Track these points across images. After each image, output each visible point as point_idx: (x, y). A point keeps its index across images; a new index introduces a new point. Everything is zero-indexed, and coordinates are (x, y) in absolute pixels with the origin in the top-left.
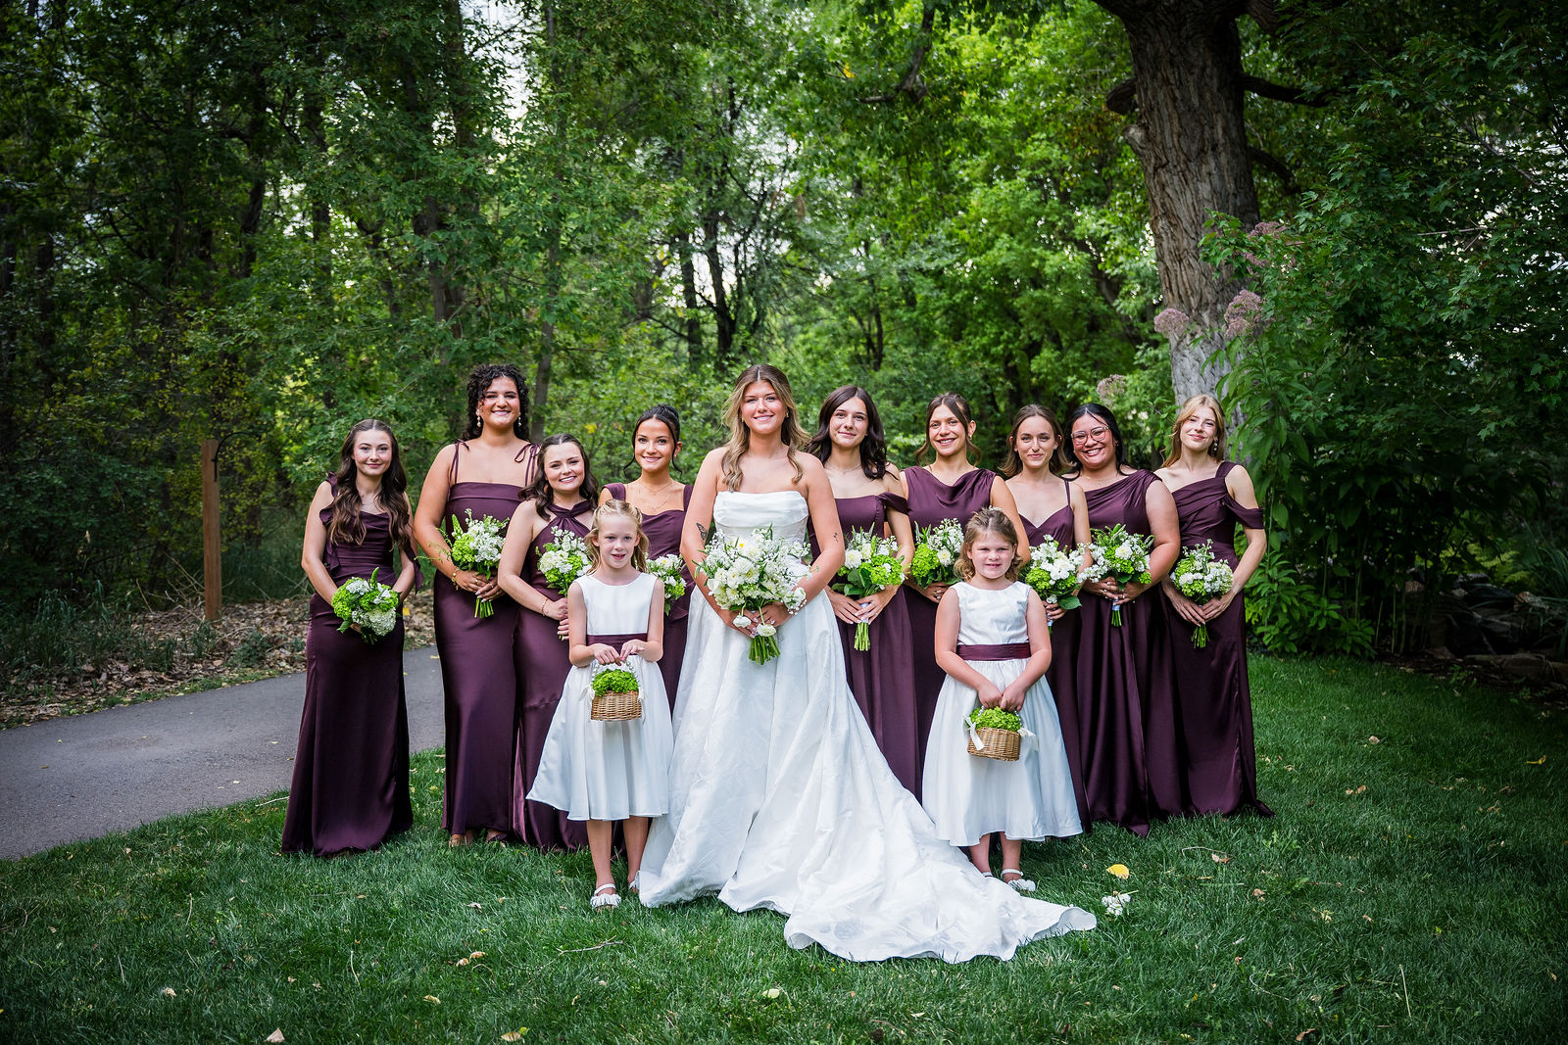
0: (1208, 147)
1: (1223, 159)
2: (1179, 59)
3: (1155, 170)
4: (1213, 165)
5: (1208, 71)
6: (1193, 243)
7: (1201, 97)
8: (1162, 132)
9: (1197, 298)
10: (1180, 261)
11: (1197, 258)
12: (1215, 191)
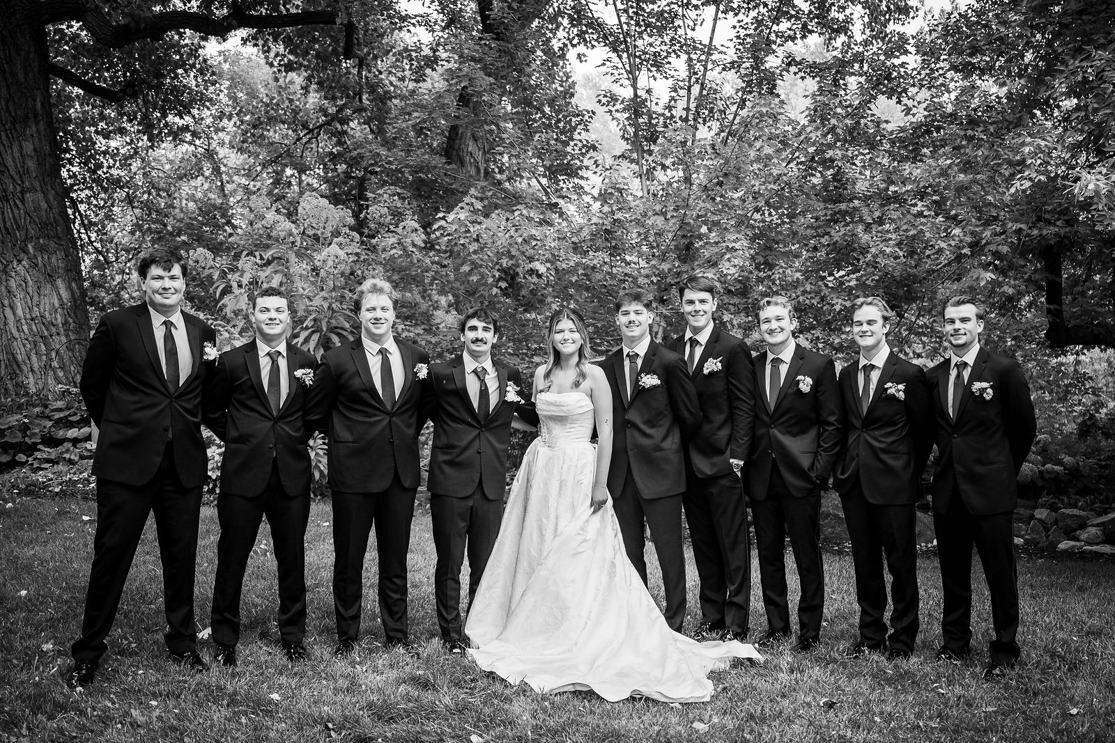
0: (31, 115)
1: (42, 126)
4: (35, 129)
5: (32, 55)
6: (19, 188)
7: (26, 74)
9: (23, 233)
11: (23, 201)
12: (35, 150)
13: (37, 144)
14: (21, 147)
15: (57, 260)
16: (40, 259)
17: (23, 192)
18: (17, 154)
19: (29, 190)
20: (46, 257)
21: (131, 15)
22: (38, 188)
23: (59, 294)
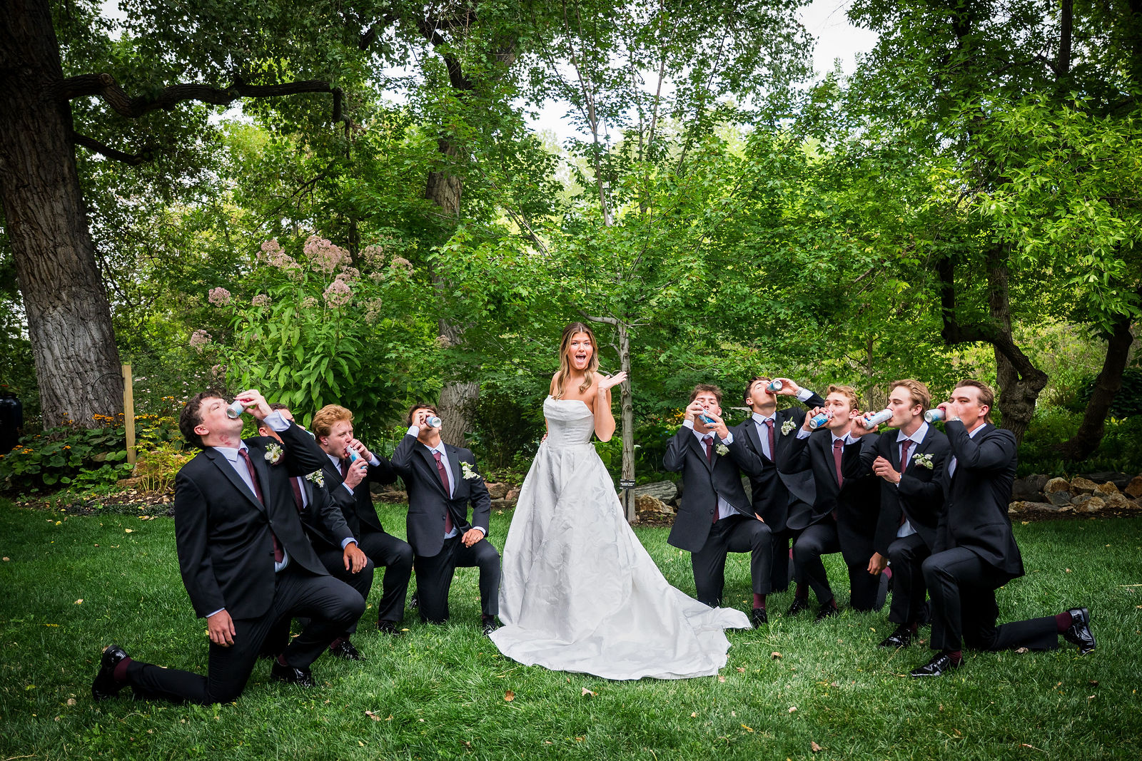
0: (60, 179)
1: (70, 188)
2: (37, 114)
3: (17, 188)
4: (63, 191)
5: (58, 126)
6: (51, 243)
7: (54, 143)
8: (24, 162)
9: (57, 282)
10: (42, 254)
11: (55, 254)
12: (65, 209)
13: (66, 203)
14: (52, 207)
15: (88, 305)
16: (73, 304)
17: (55, 247)
18: (48, 214)
19: (61, 245)
20: (78, 303)
21: (145, 88)
22: (69, 243)
23: (91, 335)
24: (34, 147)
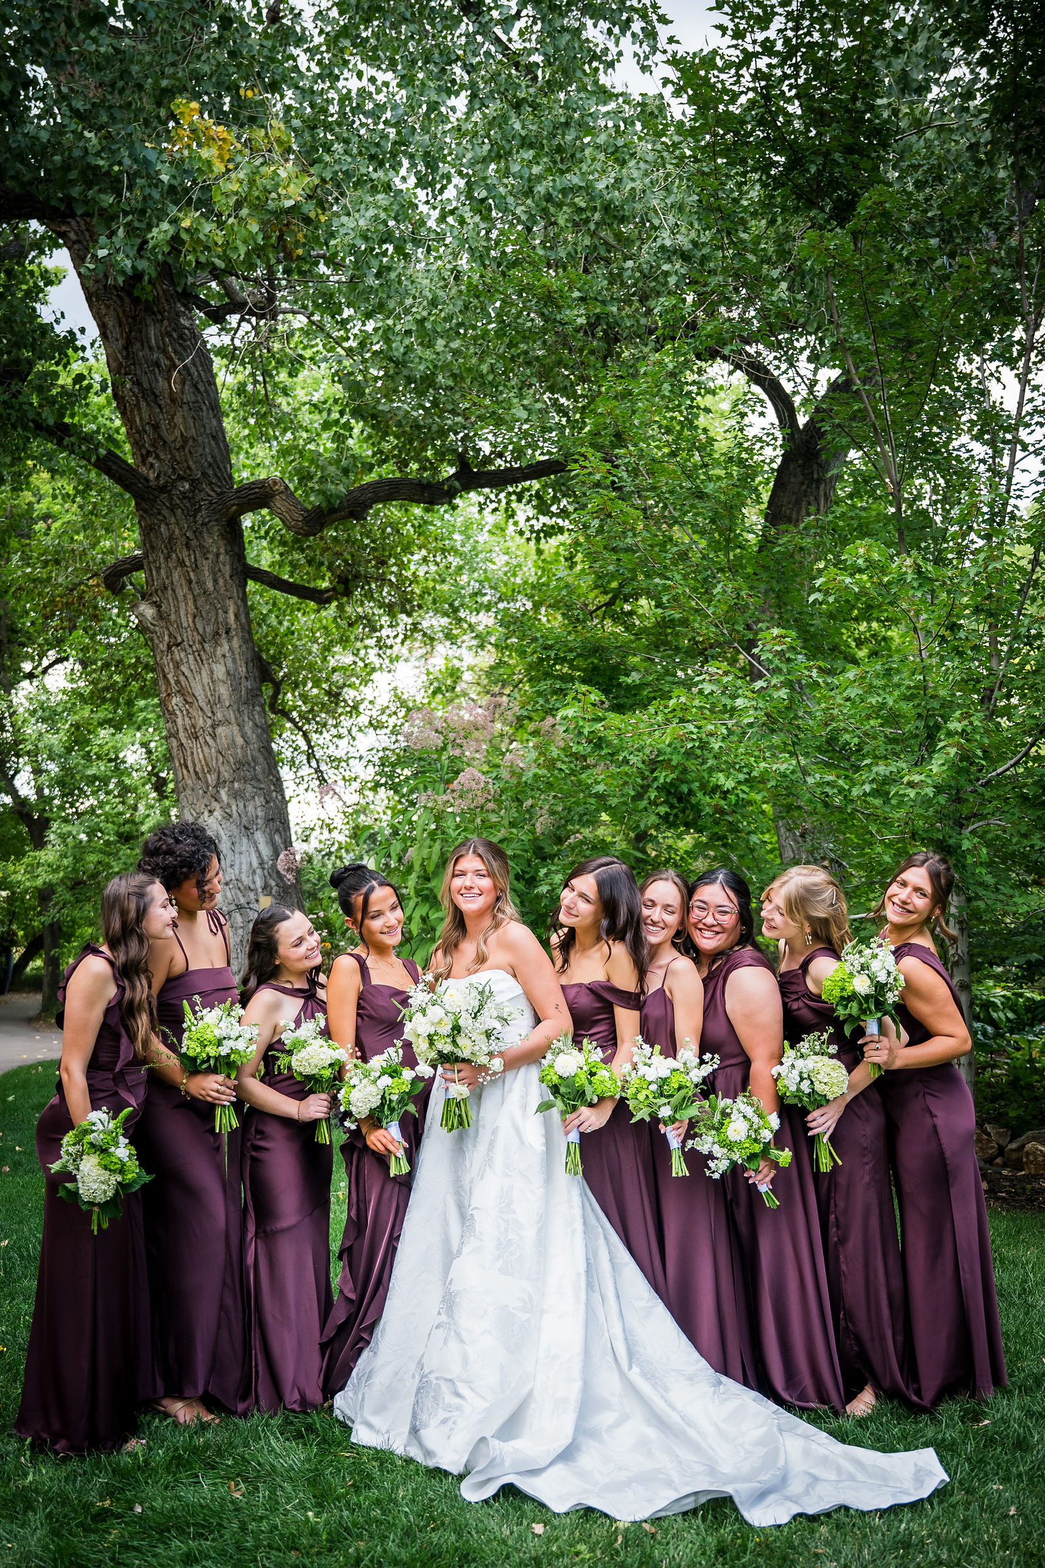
0: (222, 631)
1: (236, 643)
2: (194, 543)
3: (169, 647)
4: (226, 647)
5: (222, 558)
6: (209, 722)
7: (215, 581)
8: (177, 612)
9: (214, 776)
10: (197, 738)
11: (214, 737)
12: (228, 673)
13: (230, 664)
14: (212, 671)
15: (256, 808)
16: (234, 808)
17: (214, 727)
18: (206, 680)
19: (221, 724)
20: (241, 805)
22: (233, 720)
23: (258, 851)
24: (190, 589)
